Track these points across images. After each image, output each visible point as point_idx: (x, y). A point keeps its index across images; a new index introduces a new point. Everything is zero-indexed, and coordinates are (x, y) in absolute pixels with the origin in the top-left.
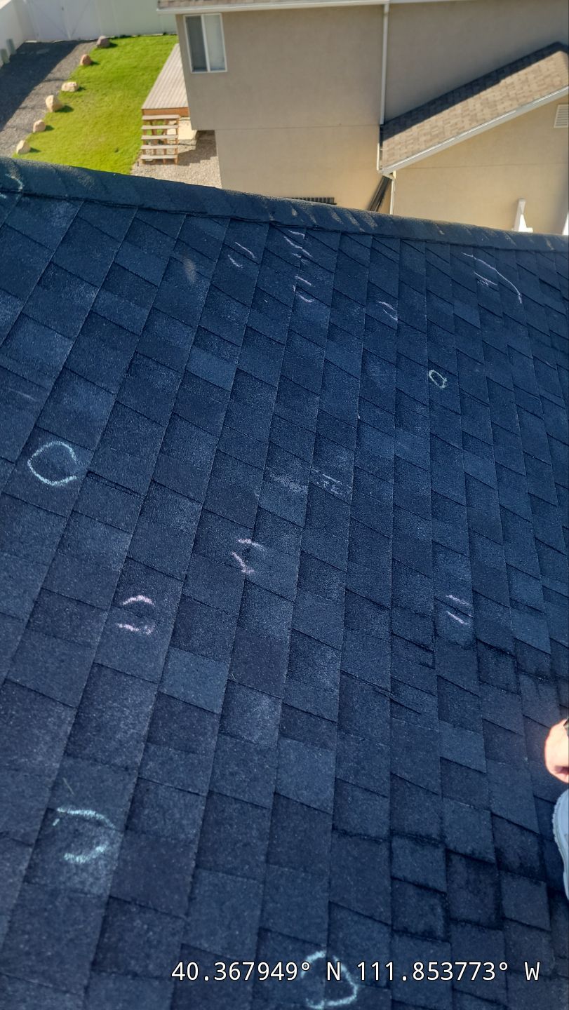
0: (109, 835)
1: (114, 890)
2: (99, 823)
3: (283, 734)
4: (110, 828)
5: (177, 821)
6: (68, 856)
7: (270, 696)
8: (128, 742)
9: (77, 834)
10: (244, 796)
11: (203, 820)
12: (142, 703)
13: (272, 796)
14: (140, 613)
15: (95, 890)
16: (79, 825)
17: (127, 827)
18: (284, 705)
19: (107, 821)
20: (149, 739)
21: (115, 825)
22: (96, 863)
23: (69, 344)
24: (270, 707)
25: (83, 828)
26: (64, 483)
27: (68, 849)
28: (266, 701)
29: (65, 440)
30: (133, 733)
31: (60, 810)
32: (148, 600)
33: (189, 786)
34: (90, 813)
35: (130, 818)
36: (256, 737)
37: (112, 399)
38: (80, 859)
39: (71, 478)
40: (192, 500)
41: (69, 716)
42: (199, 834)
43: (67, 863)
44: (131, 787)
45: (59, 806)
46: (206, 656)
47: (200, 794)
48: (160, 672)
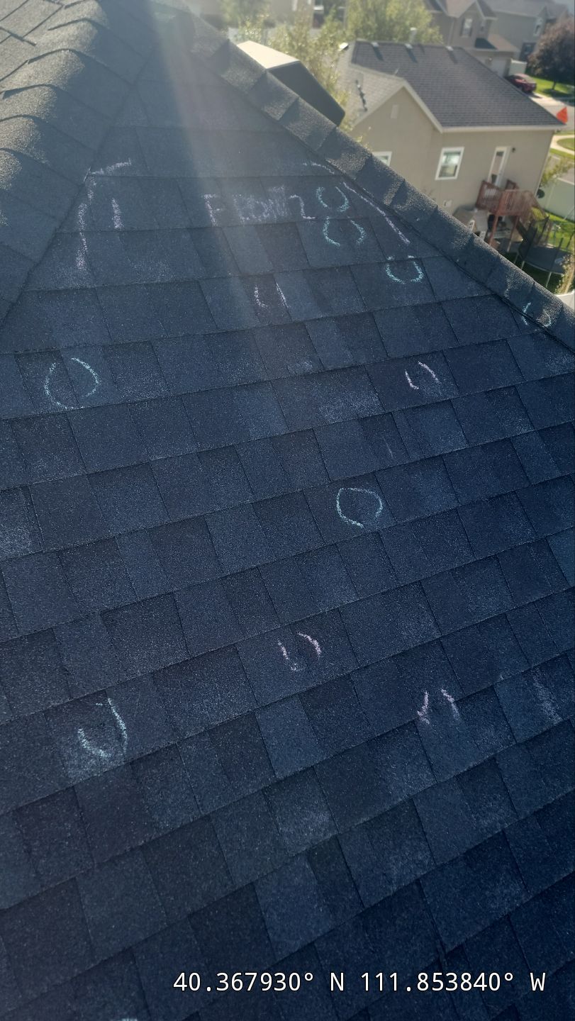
0: (116, 753)
1: (80, 787)
2: (120, 738)
3: (309, 855)
4: (122, 750)
5: (165, 803)
6: (81, 732)
7: (332, 818)
8: (196, 716)
9: (101, 726)
10: (228, 853)
11: (182, 827)
12: (232, 704)
13: (248, 882)
14: (302, 651)
15: (70, 771)
16: (109, 723)
17: (132, 764)
18: (335, 838)
19: (126, 743)
20: (211, 731)
21: (127, 751)
22: (90, 758)
23: (463, 446)
24: (322, 825)
25: (109, 728)
26: (350, 523)
27: (87, 728)
28: (324, 817)
29: (384, 499)
30: (206, 715)
31: (109, 701)
32: (319, 650)
33: (200, 794)
34: (123, 726)
35: (140, 760)
36: (286, 830)
37: (455, 505)
38: (85, 743)
39: (359, 524)
40: (436, 624)
41: (181, 656)
42: (169, 831)
43: (76, 735)
44: (163, 744)
45: (111, 698)
46: (316, 733)
47: (201, 808)
48: (270, 701)
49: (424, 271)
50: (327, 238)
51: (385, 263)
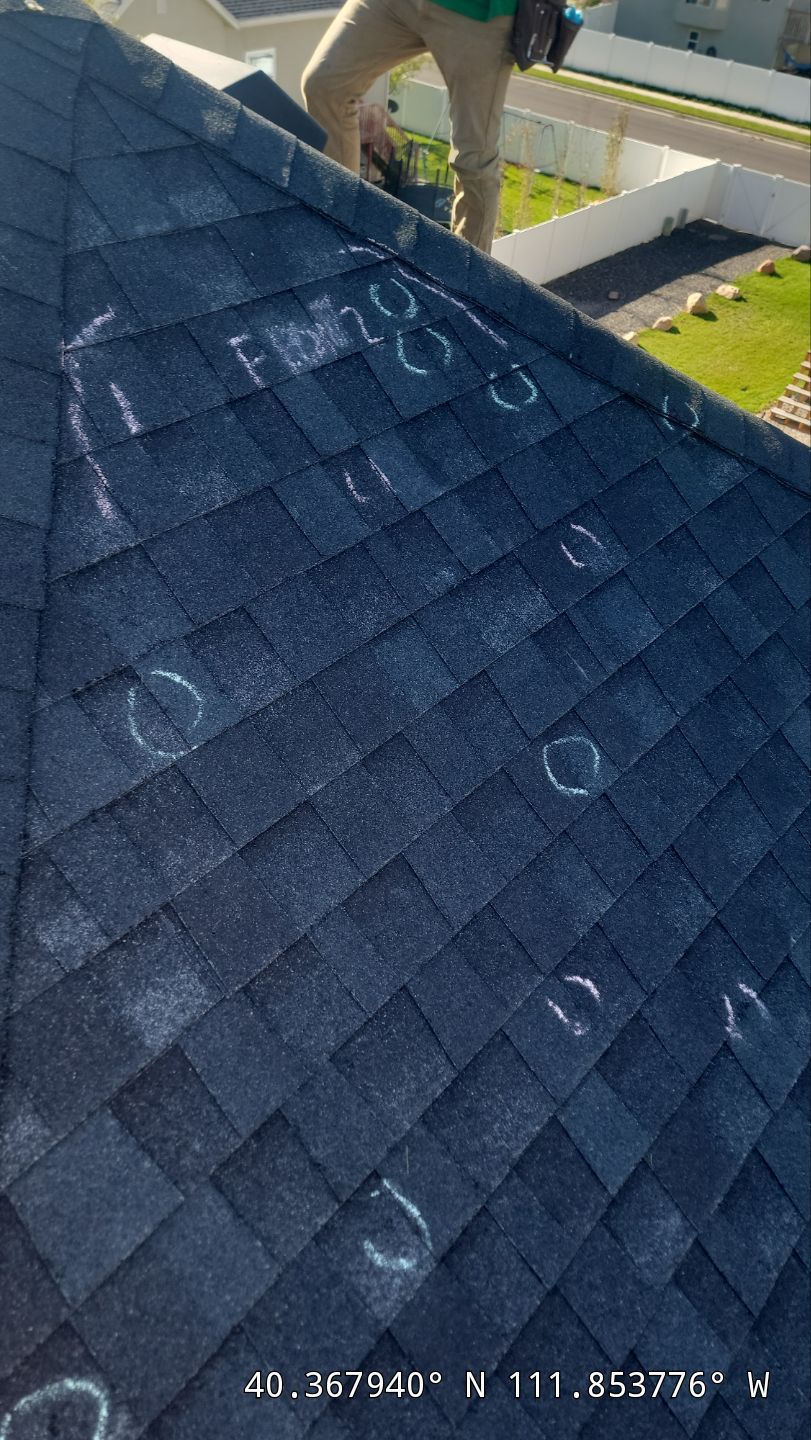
0: (421, 1253)
1: (396, 1326)
2: (417, 1231)
3: (676, 1280)
4: (427, 1247)
5: (501, 1295)
6: (368, 1245)
7: (685, 1217)
8: (493, 1154)
9: (388, 1225)
10: (592, 1327)
11: (531, 1319)
12: (528, 1117)
13: (627, 1352)
14: (579, 1002)
15: (376, 1309)
16: (396, 1216)
17: (443, 1259)
18: (697, 1242)
19: (427, 1234)
20: (518, 1168)
21: (434, 1246)
22: (392, 1278)
23: (656, 633)
24: (678, 1233)
25: (399, 1223)
26: (571, 793)
27: (372, 1235)
28: (675, 1221)
29: (597, 744)
30: (503, 1146)
31: (386, 1183)
32: (595, 992)
33: (535, 1262)
34: (415, 1211)
35: (452, 1250)
36: (642, 1260)
37: (674, 721)
38: (379, 1259)
39: (582, 791)
40: (707, 898)
41: (447, 1076)
42: (518, 1332)
43: (363, 1253)
44: (471, 1212)
45: (387, 1178)
46: (630, 1109)
47: (544, 1281)
48: (568, 1091)
49: (537, 385)
50: (407, 365)
51: (487, 384)
